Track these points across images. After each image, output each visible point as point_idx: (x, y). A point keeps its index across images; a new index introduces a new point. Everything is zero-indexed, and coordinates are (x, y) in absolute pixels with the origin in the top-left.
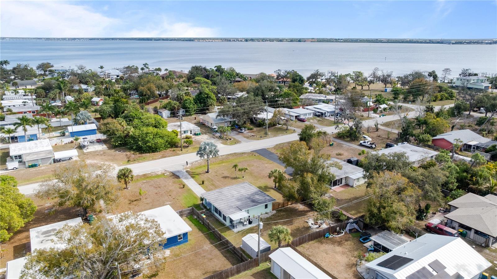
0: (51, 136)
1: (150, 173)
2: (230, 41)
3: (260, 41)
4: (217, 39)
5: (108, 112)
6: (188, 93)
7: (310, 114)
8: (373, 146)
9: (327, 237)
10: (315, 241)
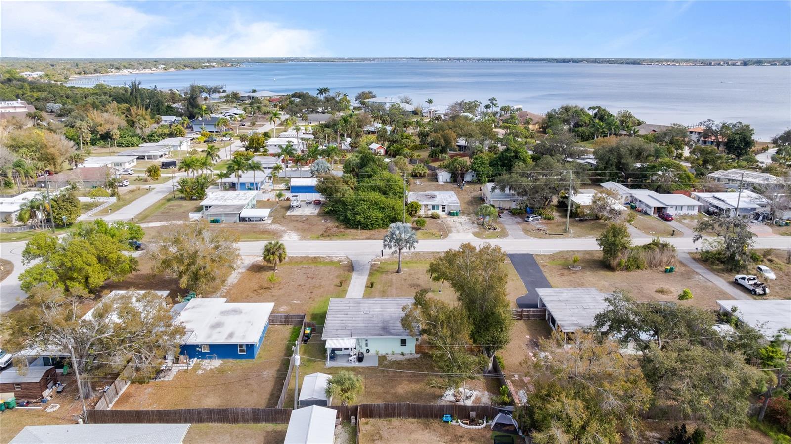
0: (275, 188)
1: (325, 256)
2: (710, 64)
3: (775, 65)
4: (687, 61)
5: (352, 165)
6: (493, 148)
7: (692, 207)
8: (759, 291)
9: (445, 422)
10: (420, 420)
